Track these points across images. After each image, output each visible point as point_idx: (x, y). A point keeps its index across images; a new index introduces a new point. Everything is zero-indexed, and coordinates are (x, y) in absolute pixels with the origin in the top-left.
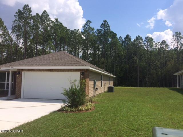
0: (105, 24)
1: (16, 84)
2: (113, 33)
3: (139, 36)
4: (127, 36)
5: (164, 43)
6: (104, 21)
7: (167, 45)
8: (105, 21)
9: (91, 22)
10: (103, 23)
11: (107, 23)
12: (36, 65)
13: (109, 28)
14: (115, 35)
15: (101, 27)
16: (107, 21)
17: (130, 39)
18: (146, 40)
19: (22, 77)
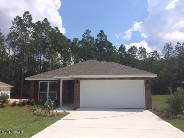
0: (101, 34)
1: (75, 93)
2: (110, 42)
3: (133, 46)
4: (122, 46)
5: (155, 53)
6: (100, 31)
7: (158, 56)
8: (102, 31)
9: (90, 32)
10: (99, 33)
11: (104, 33)
12: (96, 74)
13: (106, 38)
14: (111, 44)
15: (98, 37)
16: (103, 31)
17: (124, 48)
18: (140, 50)
19: (80, 86)
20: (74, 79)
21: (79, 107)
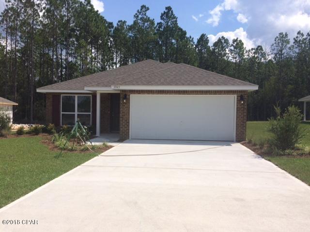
0: (168, 14)
1: (120, 115)
2: (181, 30)
3: (223, 37)
4: (203, 36)
5: (259, 50)
6: (166, 8)
7: (263, 55)
8: (169, 9)
9: (148, 9)
10: (164, 12)
11: (172, 12)
13: (176, 21)
14: (185, 33)
15: (161, 19)
16: (171, 8)
17: (207, 41)
18: (234, 45)
19: (129, 104)
20: (119, 92)
21: (129, 138)
